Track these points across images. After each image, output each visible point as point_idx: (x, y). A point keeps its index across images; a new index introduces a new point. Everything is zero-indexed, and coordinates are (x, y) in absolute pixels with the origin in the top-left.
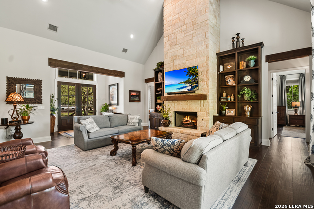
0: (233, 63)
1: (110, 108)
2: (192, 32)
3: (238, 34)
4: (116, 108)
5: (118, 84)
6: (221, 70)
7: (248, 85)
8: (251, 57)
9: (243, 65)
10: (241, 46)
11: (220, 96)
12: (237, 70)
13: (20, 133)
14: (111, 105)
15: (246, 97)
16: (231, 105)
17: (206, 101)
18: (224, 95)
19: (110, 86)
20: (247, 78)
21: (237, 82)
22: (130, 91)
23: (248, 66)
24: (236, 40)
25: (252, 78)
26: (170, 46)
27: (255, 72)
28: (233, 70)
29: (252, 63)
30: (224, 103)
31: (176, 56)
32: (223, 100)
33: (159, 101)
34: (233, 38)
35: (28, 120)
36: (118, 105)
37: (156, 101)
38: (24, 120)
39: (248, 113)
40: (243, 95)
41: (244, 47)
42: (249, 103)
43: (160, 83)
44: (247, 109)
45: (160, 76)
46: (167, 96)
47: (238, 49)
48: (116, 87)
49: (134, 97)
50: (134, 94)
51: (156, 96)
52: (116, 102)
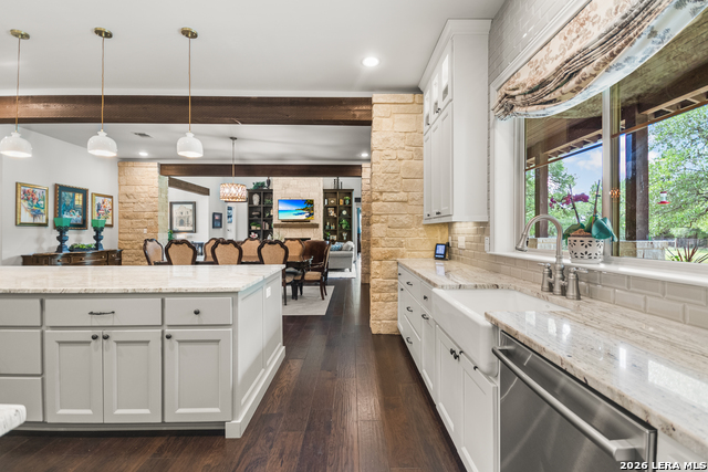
0: (335, 199)
5: (196, 202)
6: (326, 203)
7: (345, 217)
8: (347, 197)
9: (342, 202)
10: (340, 188)
11: (325, 225)
12: (338, 205)
15: (344, 226)
16: (334, 232)
18: (328, 224)
19: (171, 204)
20: (344, 213)
21: (338, 214)
22: (214, 214)
23: (344, 203)
25: (347, 213)
27: (349, 208)
28: (335, 205)
29: (347, 202)
30: (328, 231)
32: (327, 228)
33: (253, 228)
36: (195, 232)
37: (250, 227)
39: (345, 238)
40: (341, 225)
41: (342, 190)
42: (345, 231)
43: (256, 207)
44: (345, 235)
45: (256, 199)
46: (280, 222)
47: (338, 189)
48: (191, 206)
49: (217, 221)
50: (217, 217)
51: (251, 222)
52: (190, 228)
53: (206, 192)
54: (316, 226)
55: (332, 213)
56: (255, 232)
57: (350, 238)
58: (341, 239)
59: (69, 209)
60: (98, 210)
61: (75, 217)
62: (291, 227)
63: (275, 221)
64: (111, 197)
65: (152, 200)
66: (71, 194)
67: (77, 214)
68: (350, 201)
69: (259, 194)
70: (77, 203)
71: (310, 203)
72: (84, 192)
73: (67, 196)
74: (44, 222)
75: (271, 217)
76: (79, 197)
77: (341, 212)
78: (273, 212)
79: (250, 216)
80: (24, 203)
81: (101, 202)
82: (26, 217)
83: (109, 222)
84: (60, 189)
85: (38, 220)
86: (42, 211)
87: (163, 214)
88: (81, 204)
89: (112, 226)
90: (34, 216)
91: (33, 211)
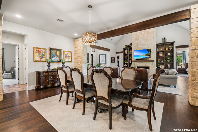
0: (163, 48)
2: (147, 35)
3: (165, 37)
5: (106, 54)
6: (158, 50)
7: (169, 56)
8: (171, 46)
9: (167, 49)
10: (166, 42)
11: (157, 60)
12: (165, 51)
14: (100, 64)
15: (168, 61)
16: (163, 64)
17: (154, 62)
18: (159, 60)
19: (100, 55)
20: (169, 54)
21: (165, 55)
22: (112, 58)
23: (169, 49)
24: (164, 39)
25: (171, 54)
26: (136, 39)
27: (172, 52)
28: (163, 51)
29: (171, 49)
30: (159, 63)
31: (139, 44)
32: (158, 62)
33: (125, 62)
34: (163, 38)
37: (124, 62)
39: (169, 67)
40: (167, 60)
41: (167, 43)
42: (169, 63)
43: (127, 54)
44: (169, 65)
45: (126, 51)
46: (135, 60)
47: (165, 43)
48: (104, 56)
49: (113, 60)
50: (113, 59)
51: (124, 60)
52: (105, 63)
53: (108, 50)
54: (153, 61)
55: (161, 55)
56: (126, 64)
57: (172, 67)
58: (167, 67)
59: (54, 56)
60: (66, 56)
61: (57, 59)
62: (140, 62)
63: (133, 60)
64: (71, 52)
65: (81, 52)
66: (55, 51)
67: (58, 58)
68: (173, 48)
69: (127, 49)
70: (57, 54)
71: (149, 50)
72: (60, 50)
73: (53, 52)
74: (45, 60)
75: (132, 58)
76: (58, 52)
77: (167, 54)
78: (133, 56)
79: (124, 58)
80: (37, 54)
81: (67, 54)
82: (37, 58)
83: (70, 60)
84: (51, 49)
85: (42, 60)
86: (44, 57)
87: (85, 57)
88: (59, 54)
89: (71, 62)
90: (41, 58)
91: (40, 56)
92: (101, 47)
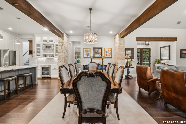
1: (162, 62)
4: (168, 62)
5: (170, 46)
13: (129, 71)
14: (161, 60)
19: (161, 48)
35: (131, 66)
36: (170, 60)
38: (130, 66)
48: (168, 48)
49: (183, 54)
50: (183, 52)
52: (168, 58)
53: (175, 39)
59: (97, 53)
61: (98, 56)
64: (112, 49)
65: (118, 48)
72: (101, 48)
73: (96, 50)
74: (90, 57)
76: (100, 50)
80: (85, 53)
81: (107, 51)
82: (86, 56)
83: (110, 56)
84: (94, 48)
85: (88, 57)
86: (89, 54)
87: (122, 53)
88: (100, 52)
89: (111, 58)
90: (87, 56)
91: (87, 54)
92: (156, 38)
